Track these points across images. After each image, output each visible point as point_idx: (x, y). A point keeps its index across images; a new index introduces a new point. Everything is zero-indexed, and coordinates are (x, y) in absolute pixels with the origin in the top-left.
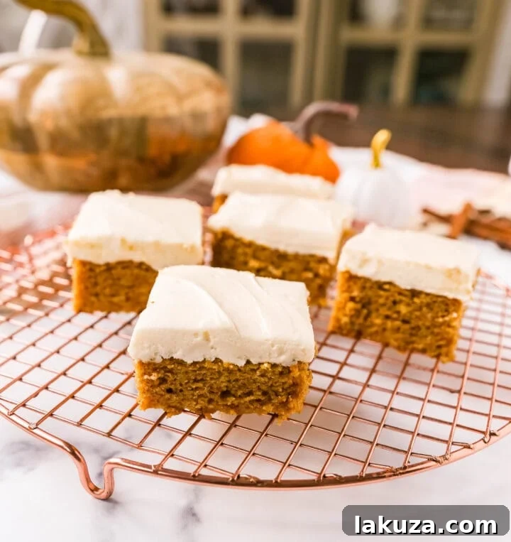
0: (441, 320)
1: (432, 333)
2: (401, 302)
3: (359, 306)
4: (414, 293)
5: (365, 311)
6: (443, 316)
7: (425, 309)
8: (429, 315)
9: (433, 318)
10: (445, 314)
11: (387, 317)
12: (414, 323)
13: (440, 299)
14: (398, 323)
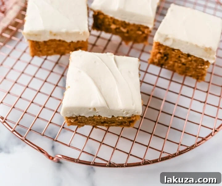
0: (200, 67)
1: (196, 71)
2: (182, 57)
3: (163, 55)
4: (189, 55)
5: (165, 58)
6: (201, 66)
7: (193, 62)
8: (195, 64)
9: (197, 66)
10: (202, 65)
11: (175, 62)
12: (187, 65)
13: (200, 60)
14: (180, 65)
